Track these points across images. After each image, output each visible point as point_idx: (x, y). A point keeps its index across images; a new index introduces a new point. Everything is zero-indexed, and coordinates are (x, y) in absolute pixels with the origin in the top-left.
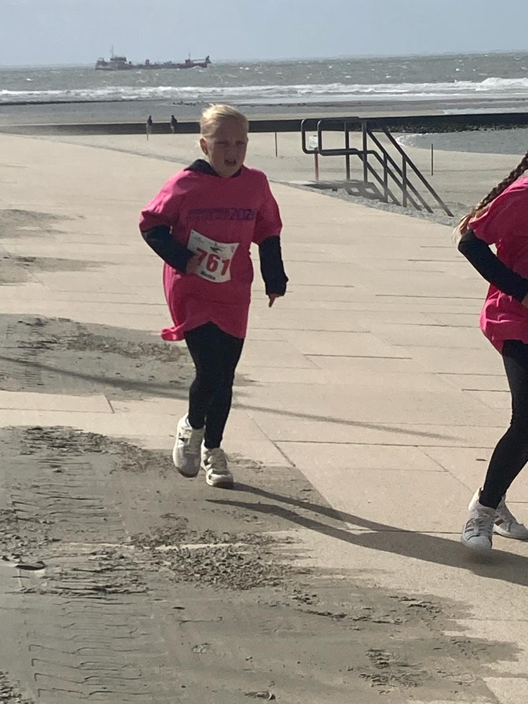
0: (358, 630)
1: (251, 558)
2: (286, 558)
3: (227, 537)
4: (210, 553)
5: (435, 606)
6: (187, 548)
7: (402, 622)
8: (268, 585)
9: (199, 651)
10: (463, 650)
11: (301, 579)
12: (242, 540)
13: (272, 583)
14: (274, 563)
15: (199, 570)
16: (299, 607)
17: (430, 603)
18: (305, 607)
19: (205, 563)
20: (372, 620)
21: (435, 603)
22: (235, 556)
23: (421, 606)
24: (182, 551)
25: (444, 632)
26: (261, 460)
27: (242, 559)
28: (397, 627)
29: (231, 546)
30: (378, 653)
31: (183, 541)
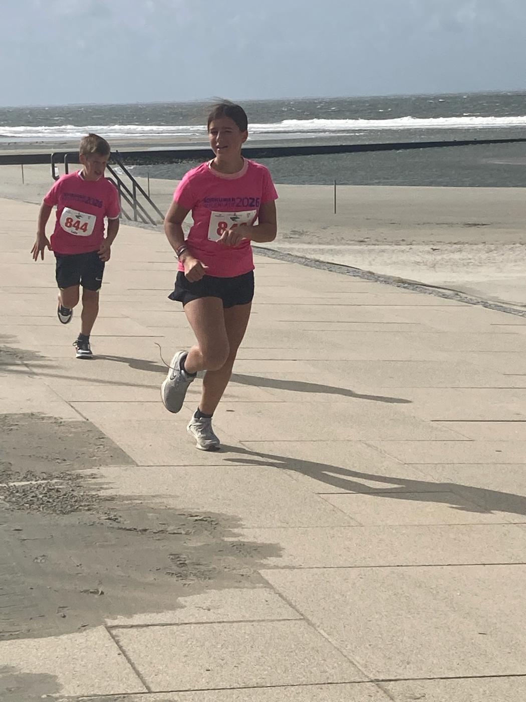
0: (159, 540)
1: (66, 490)
2: (94, 489)
3: (45, 476)
4: (32, 488)
5: (214, 519)
6: (14, 485)
7: (191, 532)
8: (84, 510)
9: (39, 561)
10: (240, 551)
11: (108, 505)
12: (57, 477)
13: (87, 508)
14: (85, 494)
15: (28, 501)
16: (111, 526)
17: (210, 517)
18: (115, 525)
19: (31, 496)
20: (167, 533)
21: (213, 518)
22: (53, 489)
23: (203, 520)
24: (11, 488)
25: (223, 538)
26: (60, 416)
27: (60, 492)
28: (188, 537)
29: (49, 482)
30: (176, 556)
31: (10, 480)
